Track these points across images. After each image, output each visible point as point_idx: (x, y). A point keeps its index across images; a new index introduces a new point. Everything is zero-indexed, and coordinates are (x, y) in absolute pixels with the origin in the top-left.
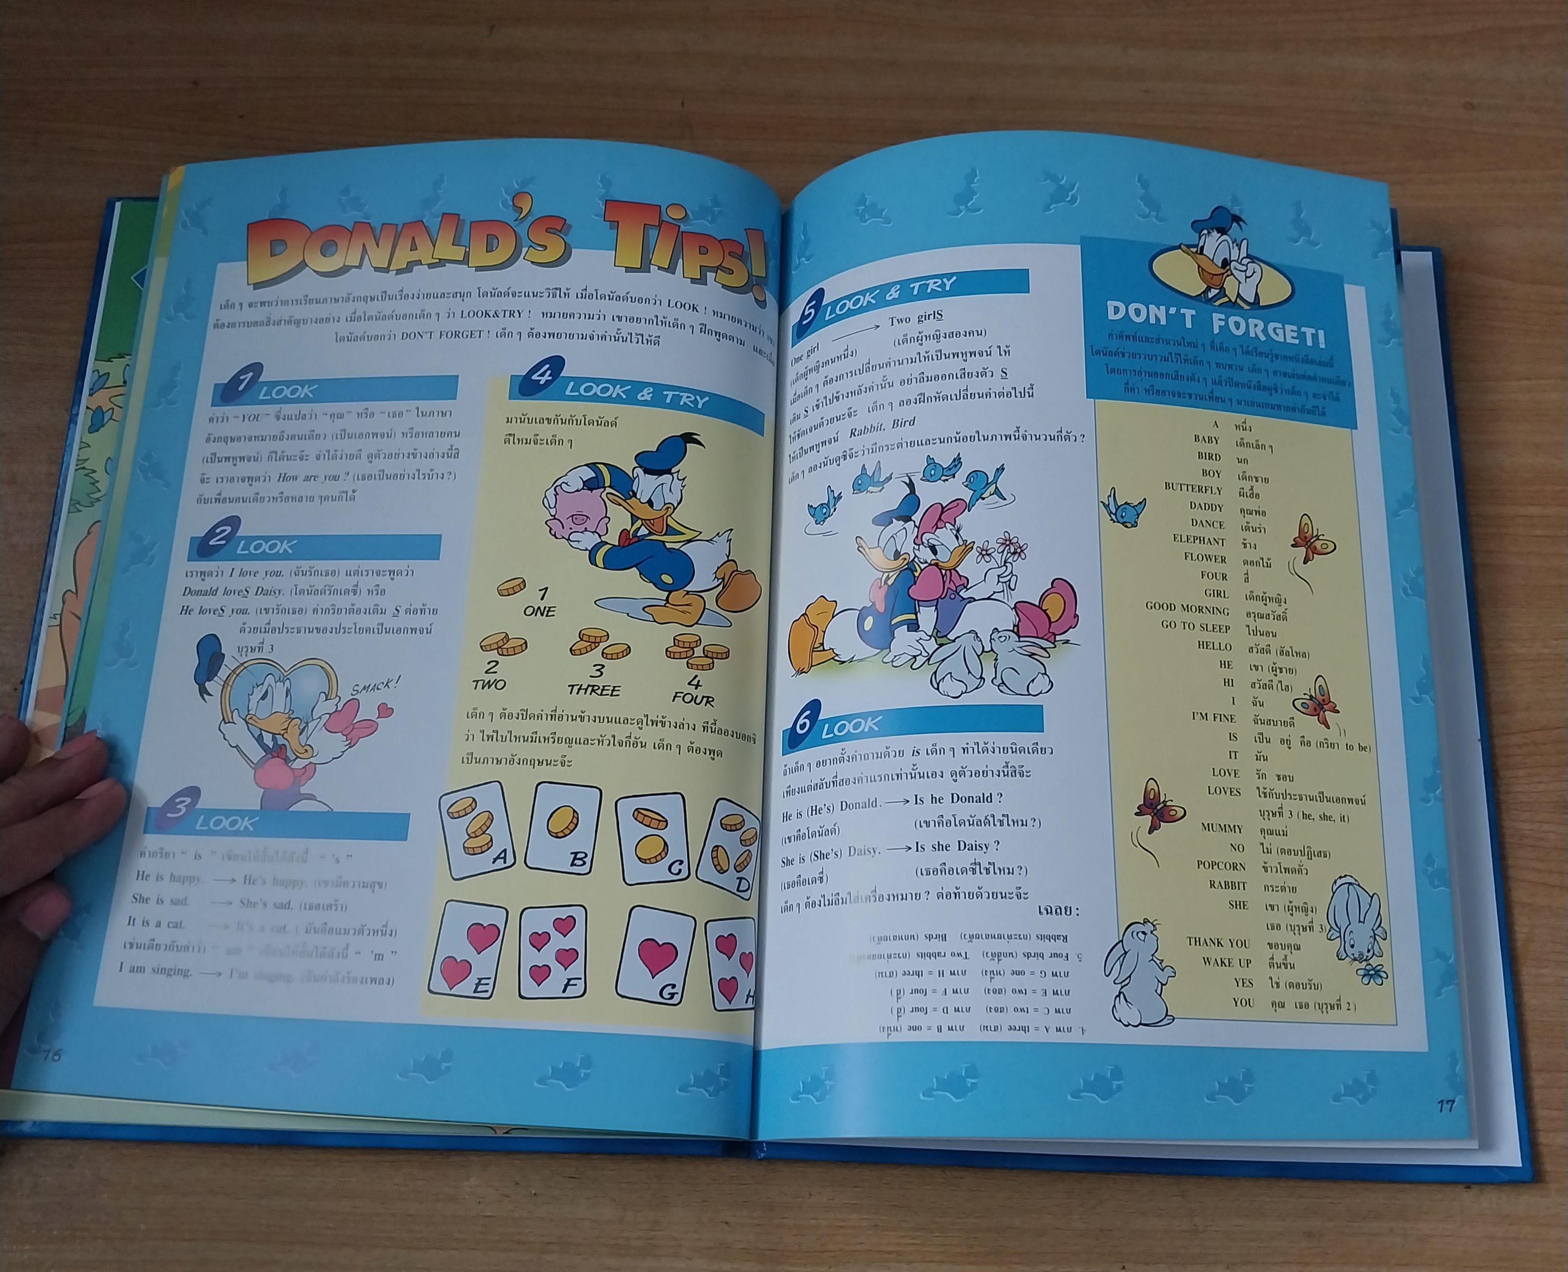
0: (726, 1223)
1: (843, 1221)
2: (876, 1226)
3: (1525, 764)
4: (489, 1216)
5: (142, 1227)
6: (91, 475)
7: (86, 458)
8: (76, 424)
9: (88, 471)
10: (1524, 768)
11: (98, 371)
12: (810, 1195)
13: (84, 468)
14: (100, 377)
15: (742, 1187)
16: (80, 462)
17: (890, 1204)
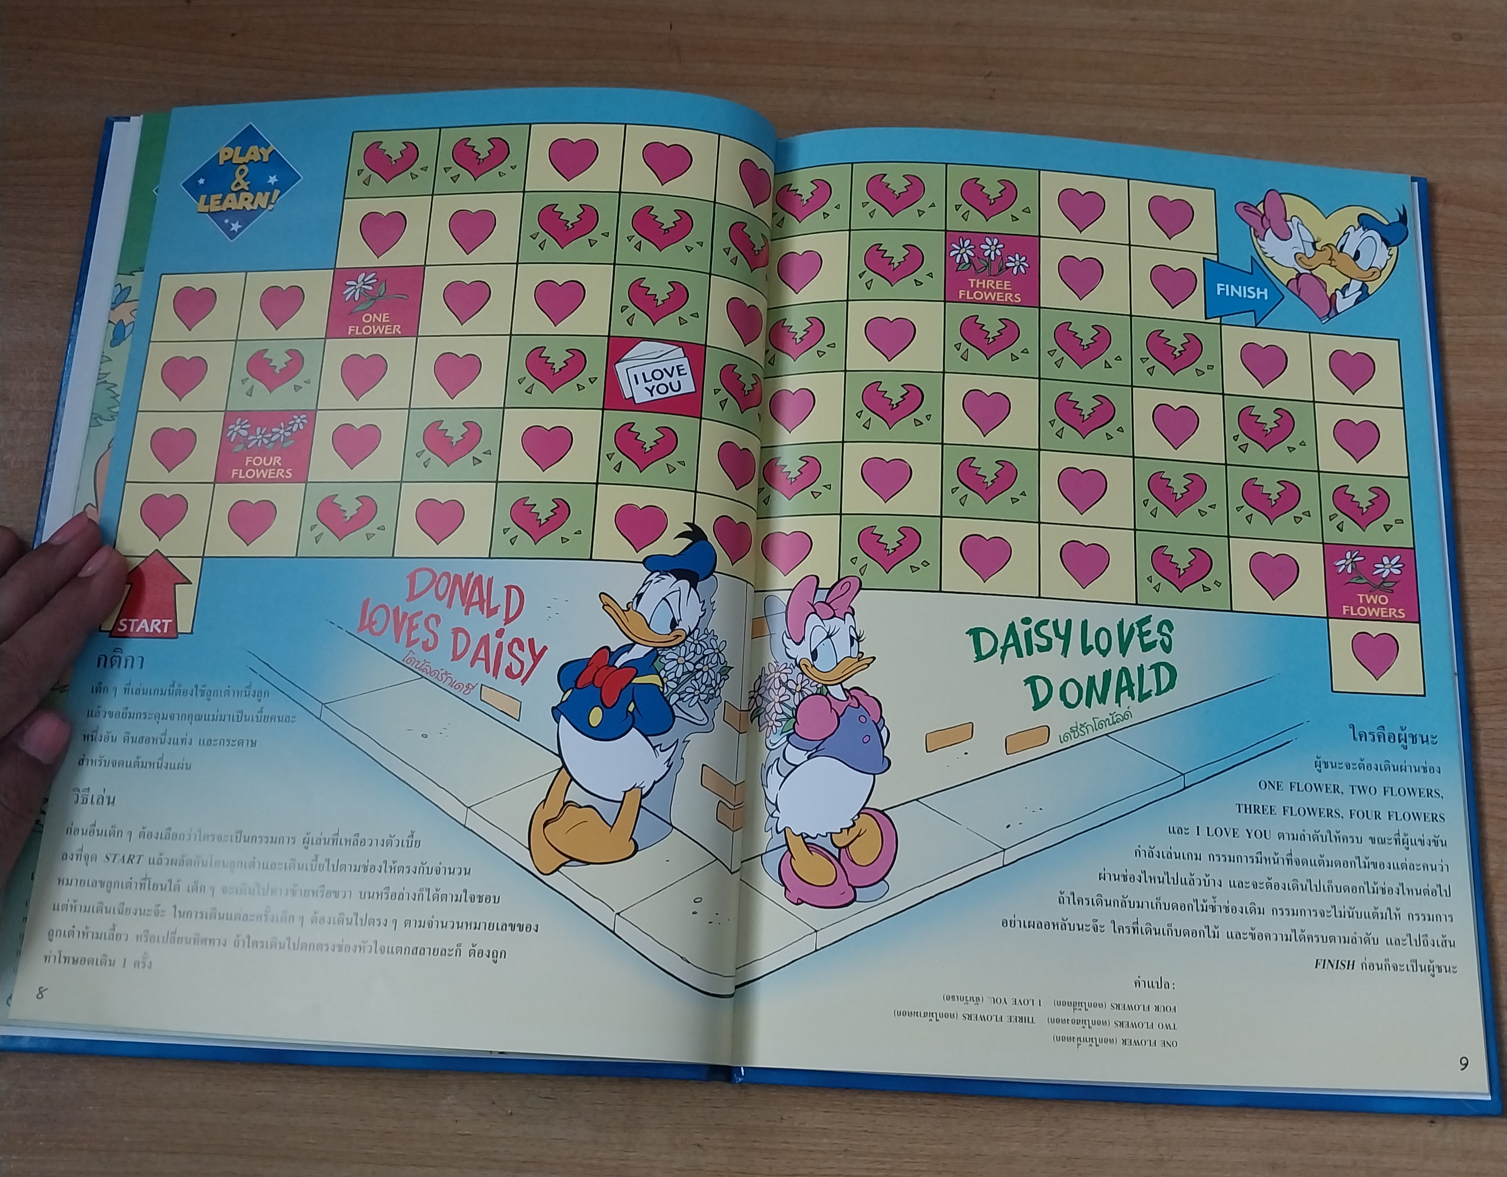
0: (699, 1146)
1: (815, 1146)
5: (126, 1139)
6: (112, 389)
7: (107, 372)
9: (110, 385)
11: (120, 284)
12: (782, 1119)
13: (105, 382)
14: (122, 291)
16: (101, 376)
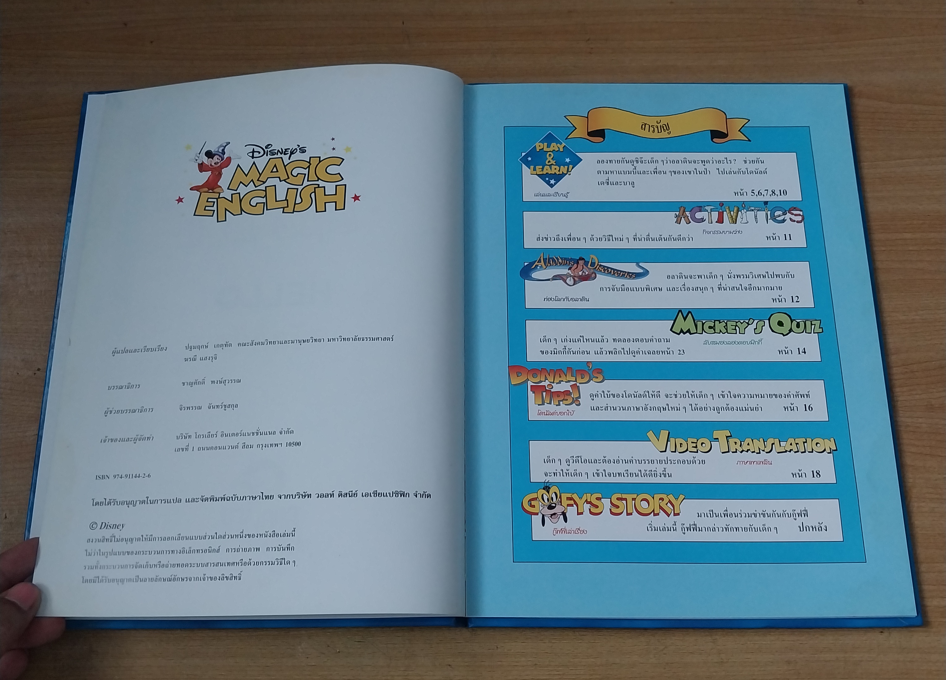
2: (536, 664)
3: (906, 383)
4: (313, 665)
8: (70, 222)
10: (906, 386)
15: (458, 644)
17: (544, 652)
